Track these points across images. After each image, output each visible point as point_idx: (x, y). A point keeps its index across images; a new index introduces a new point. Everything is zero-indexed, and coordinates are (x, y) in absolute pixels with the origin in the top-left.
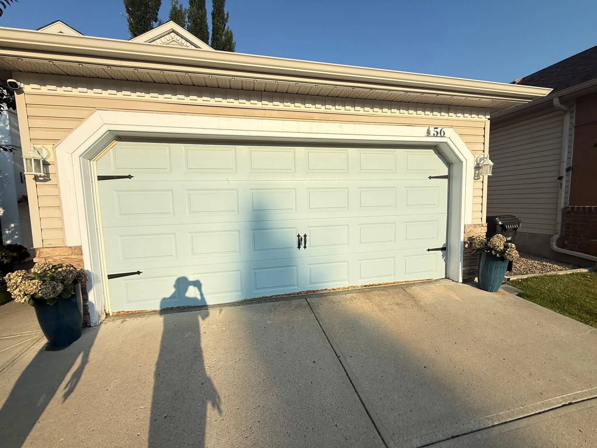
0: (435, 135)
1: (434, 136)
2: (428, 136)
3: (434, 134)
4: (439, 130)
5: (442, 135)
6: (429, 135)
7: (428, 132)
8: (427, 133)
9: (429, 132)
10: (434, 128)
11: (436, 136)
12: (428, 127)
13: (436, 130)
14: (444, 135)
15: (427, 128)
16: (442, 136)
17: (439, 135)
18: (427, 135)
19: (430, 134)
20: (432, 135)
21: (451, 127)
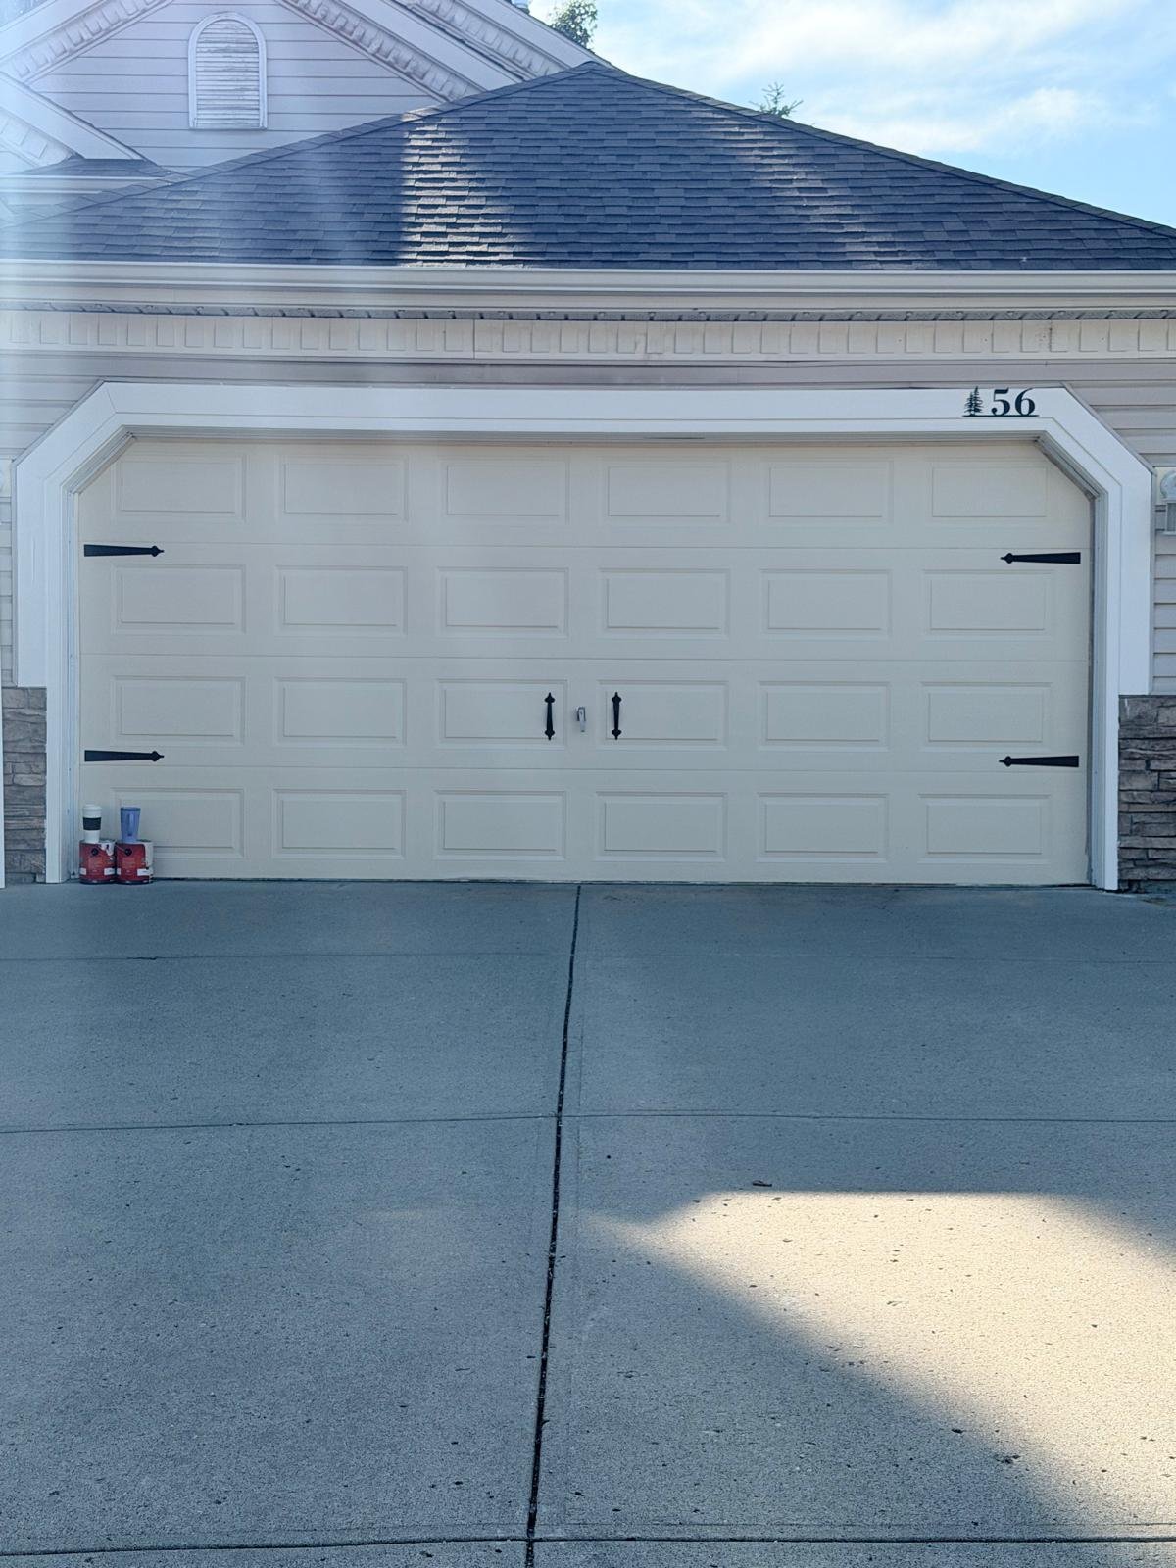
0: (1000, 411)
1: (996, 416)
2: (972, 415)
3: (994, 410)
4: (1011, 398)
5: (1025, 408)
6: (977, 413)
7: (974, 406)
8: (971, 406)
9: (976, 404)
10: (993, 391)
11: (1002, 415)
12: (973, 390)
13: (999, 396)
14: (1030, 412)
15: (967, 393)
16: (1023, 415)
17: (1013, 411)
18: (968, 413)
19: (978, 410)
20: (986, 410)
21: (1059, 385)
